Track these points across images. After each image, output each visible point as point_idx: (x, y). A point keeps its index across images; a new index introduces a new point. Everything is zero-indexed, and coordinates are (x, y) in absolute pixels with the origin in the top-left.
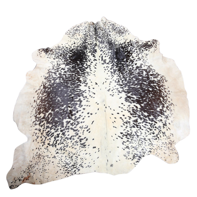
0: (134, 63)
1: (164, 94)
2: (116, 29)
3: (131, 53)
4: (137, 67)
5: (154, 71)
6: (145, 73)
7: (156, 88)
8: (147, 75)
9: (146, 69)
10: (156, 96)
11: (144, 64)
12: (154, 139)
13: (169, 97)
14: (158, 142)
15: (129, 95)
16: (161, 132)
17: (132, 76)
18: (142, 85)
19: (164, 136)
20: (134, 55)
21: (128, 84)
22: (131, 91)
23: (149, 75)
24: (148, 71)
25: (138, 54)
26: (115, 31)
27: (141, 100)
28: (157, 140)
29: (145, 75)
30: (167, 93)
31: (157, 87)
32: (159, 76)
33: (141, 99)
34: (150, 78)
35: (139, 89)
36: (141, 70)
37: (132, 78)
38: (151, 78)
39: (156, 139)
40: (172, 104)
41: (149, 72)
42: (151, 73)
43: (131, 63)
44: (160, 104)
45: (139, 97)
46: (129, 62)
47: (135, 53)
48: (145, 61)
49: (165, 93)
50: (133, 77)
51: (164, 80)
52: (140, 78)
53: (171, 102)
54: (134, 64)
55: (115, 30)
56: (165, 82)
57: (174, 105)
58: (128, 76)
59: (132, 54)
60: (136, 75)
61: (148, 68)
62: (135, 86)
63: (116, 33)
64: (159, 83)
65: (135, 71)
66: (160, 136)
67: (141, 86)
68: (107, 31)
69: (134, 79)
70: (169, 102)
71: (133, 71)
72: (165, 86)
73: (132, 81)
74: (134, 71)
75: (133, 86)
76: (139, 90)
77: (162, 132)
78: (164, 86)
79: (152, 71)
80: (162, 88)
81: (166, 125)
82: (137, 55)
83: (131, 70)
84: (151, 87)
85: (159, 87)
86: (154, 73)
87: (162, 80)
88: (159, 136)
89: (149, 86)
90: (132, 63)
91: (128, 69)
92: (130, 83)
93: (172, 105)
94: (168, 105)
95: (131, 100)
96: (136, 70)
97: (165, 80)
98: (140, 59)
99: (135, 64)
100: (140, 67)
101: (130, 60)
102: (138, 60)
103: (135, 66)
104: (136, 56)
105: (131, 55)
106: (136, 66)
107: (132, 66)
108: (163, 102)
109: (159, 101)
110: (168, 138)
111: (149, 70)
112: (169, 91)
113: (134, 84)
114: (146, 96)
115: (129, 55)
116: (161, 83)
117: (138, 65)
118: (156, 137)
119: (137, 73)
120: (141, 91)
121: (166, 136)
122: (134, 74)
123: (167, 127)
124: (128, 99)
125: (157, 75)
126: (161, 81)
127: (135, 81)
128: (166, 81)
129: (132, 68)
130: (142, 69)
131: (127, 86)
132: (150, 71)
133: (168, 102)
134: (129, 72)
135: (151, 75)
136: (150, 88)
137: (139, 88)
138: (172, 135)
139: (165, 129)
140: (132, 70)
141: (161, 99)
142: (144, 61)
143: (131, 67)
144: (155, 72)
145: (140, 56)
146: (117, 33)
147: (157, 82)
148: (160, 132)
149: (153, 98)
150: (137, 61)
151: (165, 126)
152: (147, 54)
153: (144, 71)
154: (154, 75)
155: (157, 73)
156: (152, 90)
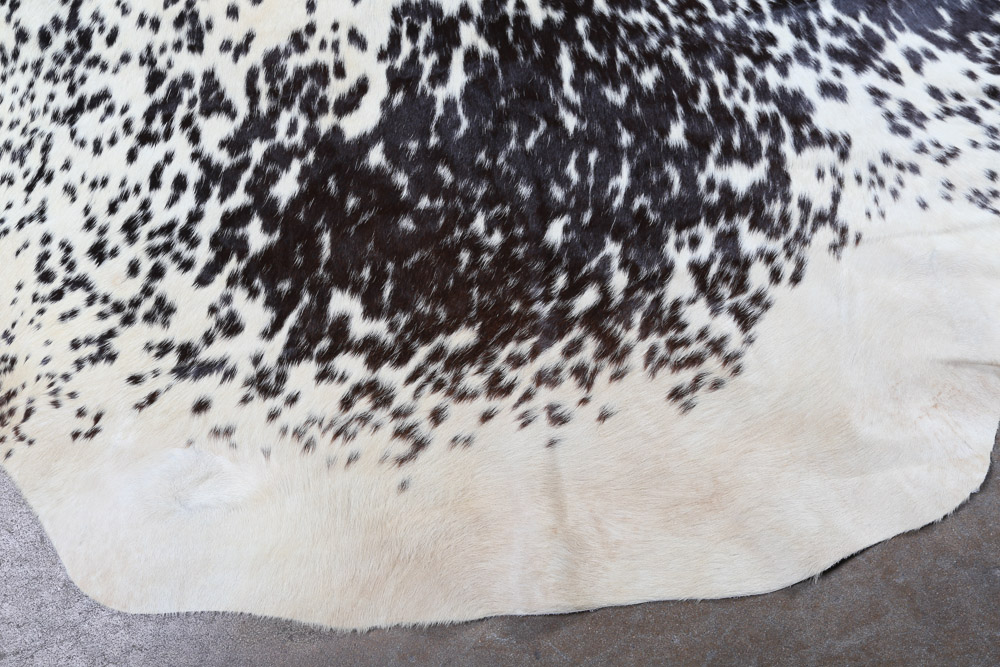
0: (846, 69)
1: (516, 361)
3: (974, 38)
4: (795, 108)
5: (788, 268)
6: (742, 178)
7: (574, 289)
8: (715, 197)
9: (797, 189)
10: (486, 284)
11: (847, 170)
12: (45, 257)
13: (487, 417)
14: (14, 294)
15: (468, 34)
16: (114, 321)
17: (677, 55)
18: (593, 157)
19: (75, 345)
20: (950, 69)
21: (581, 24)
22: (508, 54)
23: (722, 224)
24: (775, 209)
25: (970, 114)
27: (424, 135)
28: (32, 285)
29: (711, 185)
30: (527, 396)
31: (588, 298)
32: (725, 325)
33: (433, 141)
34: (686, 235)
35: (543, 126)
36: (765, 140)
38: (695, 242)
39: (46, 277)
40: (420, 445)
41: (759, 222)
42: (751, 241)
43: (840, 43)
44: (403, 320)
45: (458, 123)
46: (847, 20)
47: (972, 75)
48: (890, 182)
49: (525, 376)
50: (669, 67)
51: (686, 376)
52: (677, 134)
53: (441, 435)
54: (827, 75)
56: (668, 379)
57: (402, 461)
58: (675, 22)
60: (704, 97)
61: (805, 205)
62: (568, 89)
64: (637, 318)
65: (742, 81)
66: (73, 313)
67: (583, 141)
69: (648, 78)
70: (437, 416)
71: (743, 62)
72: (617, 376)
73: (621, 57)
74: (750, 76)
75: (566, 65)
76: (528, 125)
77: (111, 334)
78: (608, 370)
79: (776, 245)
80: (591, 345)
81: (180, 372)
82: (953, 104)
83: (756, 48)
84: (586, 239)
85: (594, 319)
86: (758, 275)
87: (682, 353)
88: (75, 298)
89: (587, 217)
90: (835, 54)
91: (761, 18)
93: (403, 447)
94: (403, 396)
95: (414, 54)
96: (763, 93)
97: (696, 383)
98: (905, 132)
99: (835, 80)
100: (806, 131)
101: (878, 30)
102: (893, 106)
103: (802, 79)
104: (935, 93)
105: (941, 44)
106: (812, 93)
107: (801, 55)
108: (422, 353)
109: (433, 316)
110: (59, 383)
111: (785, 219)
112: (558, 418)
113: (590, 76)
114: (480, 192)
115: (939, 22)
116: (644, 335)
117: (826, 116)
118: (61, 274)
119: (728, 103)
120: (530, 143)
121: (71, 369)
122: (708, 75)
123: (166, 379)
125: (743, 299)
126: (673, 345)
127: (625, 89)
128: (676, 394)
129: (775, 52)
130: (787, 148)
131: (558, 16)
132: (774, 234)
133: (431, 400)
134: (725, 30)
135: (727, 240)
136: (566, 230)
137: (556, 124)
138: (86, 424)
139: (145, 363)
140: (749, 53)
141: (463, 338)
142: (889, 173)
143: (786, 42)
144: (776, 276)
145: (955, 132)
147: (650, 298)
148: (107, 307)
149: (465, 257)
150: (878, 95)
151: (172, 359)
152: (991, 199)
153: (760, 171)
154: (734, 273)
155: (767, 306)
156: (553, 247)
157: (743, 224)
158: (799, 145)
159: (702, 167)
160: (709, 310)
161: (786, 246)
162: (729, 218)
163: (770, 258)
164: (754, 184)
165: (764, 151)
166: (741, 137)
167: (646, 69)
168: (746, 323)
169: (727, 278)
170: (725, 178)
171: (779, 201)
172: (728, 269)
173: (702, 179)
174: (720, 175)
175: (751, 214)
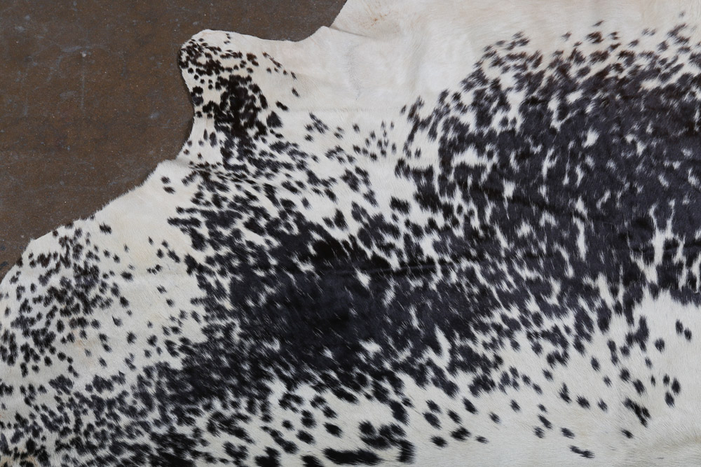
0: (388, 219)
1: (618, 68)
2: (39, 325)
3: (296, 231)
4: (427, 199)
5: (448, 99)
6: (470, 157)
7: (581, 104)
8: (488, 148)
10: (636, 114)
11: (401, 154)
13: (635, 43)
15: (652, 275)
17: (504, 243)
18: (566, 181)
20: (318, 210)
21: (570, 272)
22: (624, 258)
23: (486, 131)
24: (451, 135)
25: (313, 178)
26: (59, 336)
27: (678, 205)
29: (490, 155)
31: (573, 98)
32: (491, 73)
33: (672, 203)
34: (509, 127)
35: (599, 205)
36: (451, 178)
37: (521, 243)
38: (504, 122)
40: (673, 33)
41: (462, 128)
42: (469, 119)
43: (388, 239)
44: (686, 98)
46: (382, 254)
47: (305, 203)
48: (374, 143)
49: (613, 58)
50: (510, 235)
51: (518, 50)
52: (509, 189)
53: (661, 36)
54: (402, 218)
55: (51, 337)
56: (529, 50)
57: (683, 26)
58: (504, 267)
59: (306, 227)
60: (488, 212)
62: (581, 227)
63: (89, 330)
64: (544, 83)
65: (461, 220)
67: (573, 192)
68: (53, 406)
69: (525, 229)
70: (664, 46)
71: (459, 232)
72: (559, 53)
73: (543, 247)
74: (455, 223)
75: (581, 243)
76: (609, 205)
78: (565, 57)
79: (454, 113)
80: (573, 71)
82: (321, 188)
83: (449, 241)
84: (576, 127)
85: (570, 87)
86: (468, 98)
87: (519, 62)
89: (571, 144)
90: (395, 231)
91: (442, 262)
92: (562, 261)
93: (683, 33)
94: (684, 58)
95: (690, 264)
96: (448, 210)
97: (513, 44)
98: (358, 170)
99: (397, 213)
100: (423, 181)
101: (361, 244)
102: (363, 188)
103: (419, 215)
104: (331, 196)
106: (415, 207)
107: (417, 231)
108: (674, 80)
109: (668, 98)
111: (446, 128)
112: (596, 38)
113: (565, 235)
114: (640, 167)
116: (541, 74)
117: (407, 189)
119: (473, 206)
120: (607, 195)
122: (484, 227)
124: (682, 281)
125: (478, 87)
126: (524, 67)
127: (542, 223)
128: (524, 42)
129: (436, 237)
130: (438, 171)
131: (587, 280)
132: (454, 120)
133: (668, 55)
134: (469, 257)
135: (483, 119)
137: (590, 204)
140: (453, 237)
141: (650, 85)
142: (374, 148)
143: (427, 245)
144: (457, 97)
145: (327, 169)
146: (82, 322)
147: (535, 94)
149: (649, 130)
150: (370, 197)
152: (313, 125)
153: (457, 160)
154: (483, 101)
155: (464, 81)
156: (593, 129)
157: (473, 129)
158: (429, 172)
159: (494, 167)
160: (500, 83)
161: (448, 112)
162: (481, 134)
163: (460, 106)
164: (462, 152)
165: (453, 171)
166: (466, 183)
167: (526, 235)
168: (478, 74)
169: (486, 99)
170: (480, 158)
171: (448, 139)
172: (486, 103)
173: (495, 159)
174: (484, 160)
175: (467, 134)
